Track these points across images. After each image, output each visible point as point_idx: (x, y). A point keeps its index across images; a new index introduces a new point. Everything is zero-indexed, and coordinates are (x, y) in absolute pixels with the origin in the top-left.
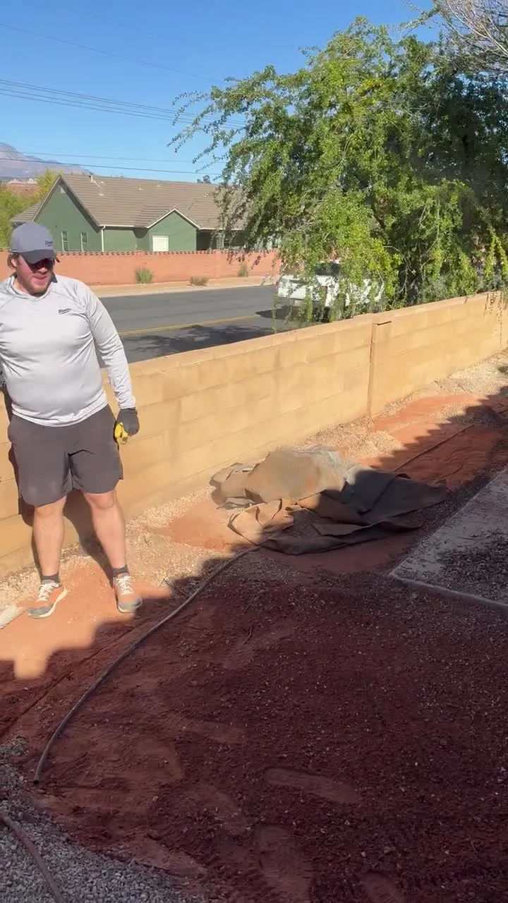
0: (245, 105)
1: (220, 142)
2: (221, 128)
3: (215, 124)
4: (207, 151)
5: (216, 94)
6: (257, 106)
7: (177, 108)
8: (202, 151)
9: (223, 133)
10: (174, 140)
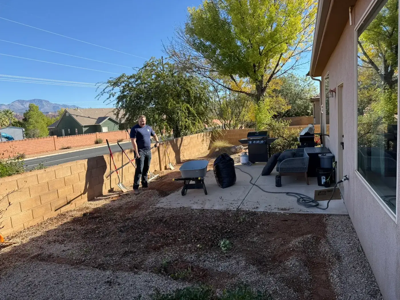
0: (119, 84)
1: (112, 96)
2: (112, 92)
3: (110, 91)
4: (108, 99)
5: (109, 82)
6: (123, 85)
7: (96, 87)
8: (106, 99)
9: (112, 93)
10: (97, 96)
